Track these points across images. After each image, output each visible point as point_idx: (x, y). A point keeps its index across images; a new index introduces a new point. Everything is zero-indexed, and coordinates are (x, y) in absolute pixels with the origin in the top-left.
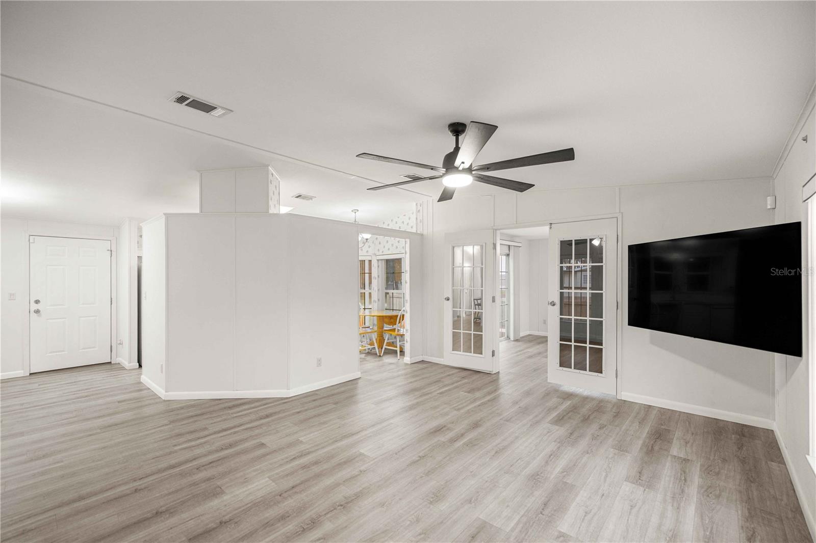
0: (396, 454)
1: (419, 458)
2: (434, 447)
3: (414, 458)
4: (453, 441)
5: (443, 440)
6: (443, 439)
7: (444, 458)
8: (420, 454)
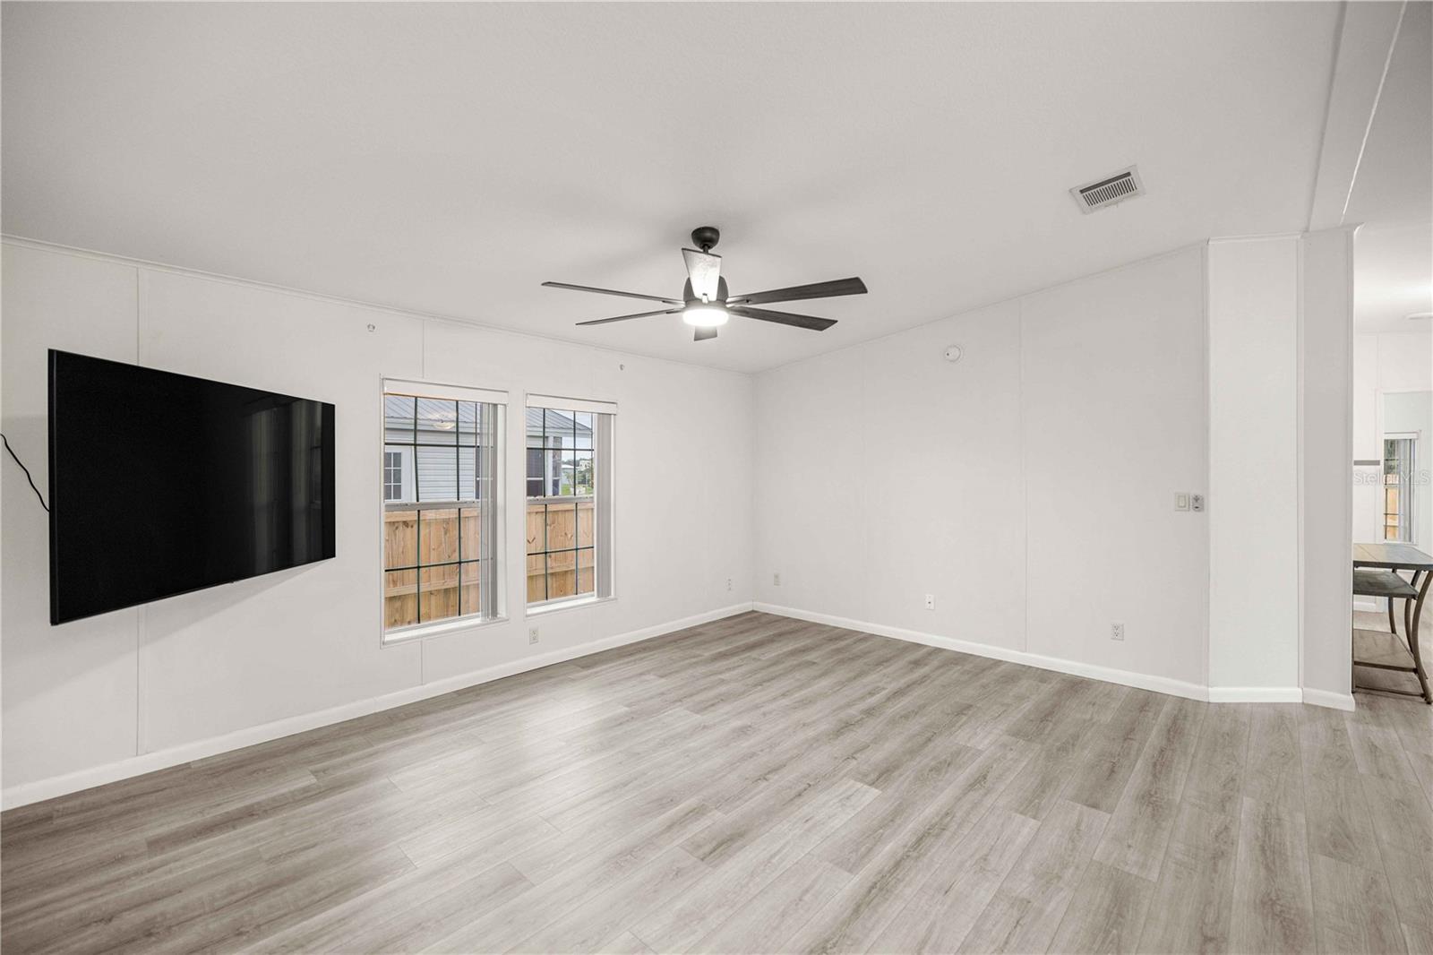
0: (810, 785)
1: (768, 776)
2: (740, 798)
3: (776, 777)
4: (698, 812)
5: (720, 813)
6: (718, 815)
7: (724, 776)
8: (765, 784)
